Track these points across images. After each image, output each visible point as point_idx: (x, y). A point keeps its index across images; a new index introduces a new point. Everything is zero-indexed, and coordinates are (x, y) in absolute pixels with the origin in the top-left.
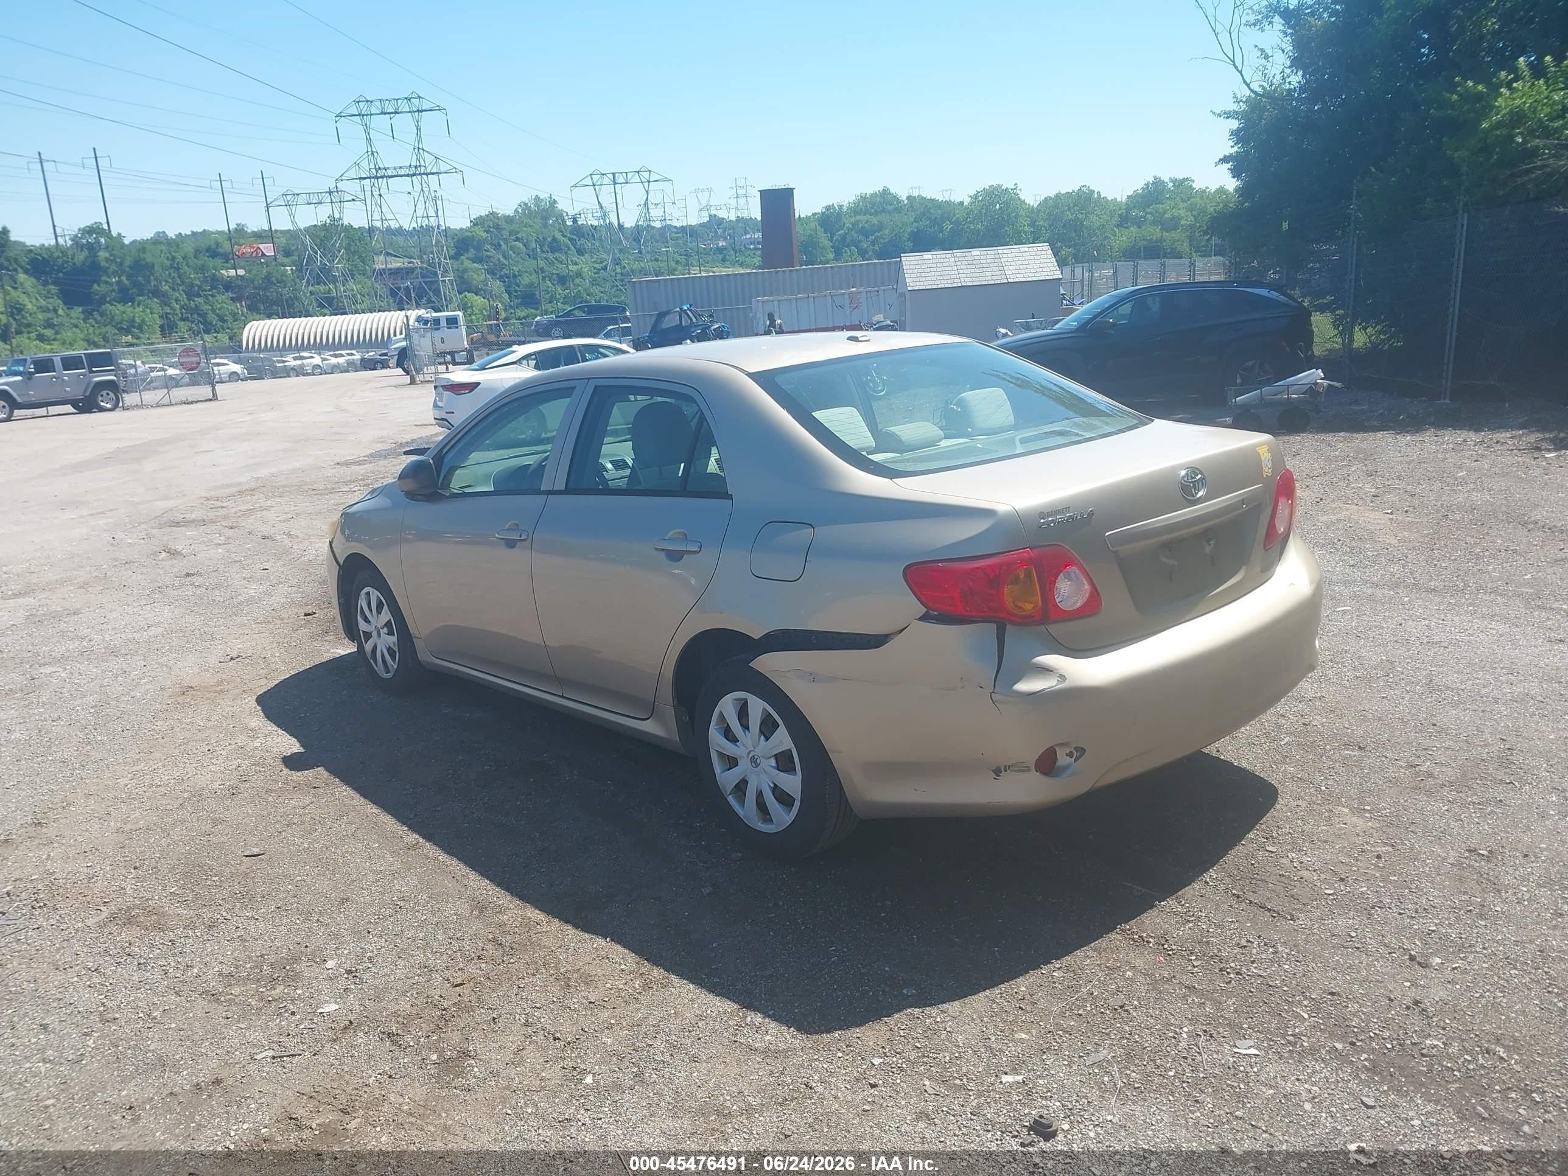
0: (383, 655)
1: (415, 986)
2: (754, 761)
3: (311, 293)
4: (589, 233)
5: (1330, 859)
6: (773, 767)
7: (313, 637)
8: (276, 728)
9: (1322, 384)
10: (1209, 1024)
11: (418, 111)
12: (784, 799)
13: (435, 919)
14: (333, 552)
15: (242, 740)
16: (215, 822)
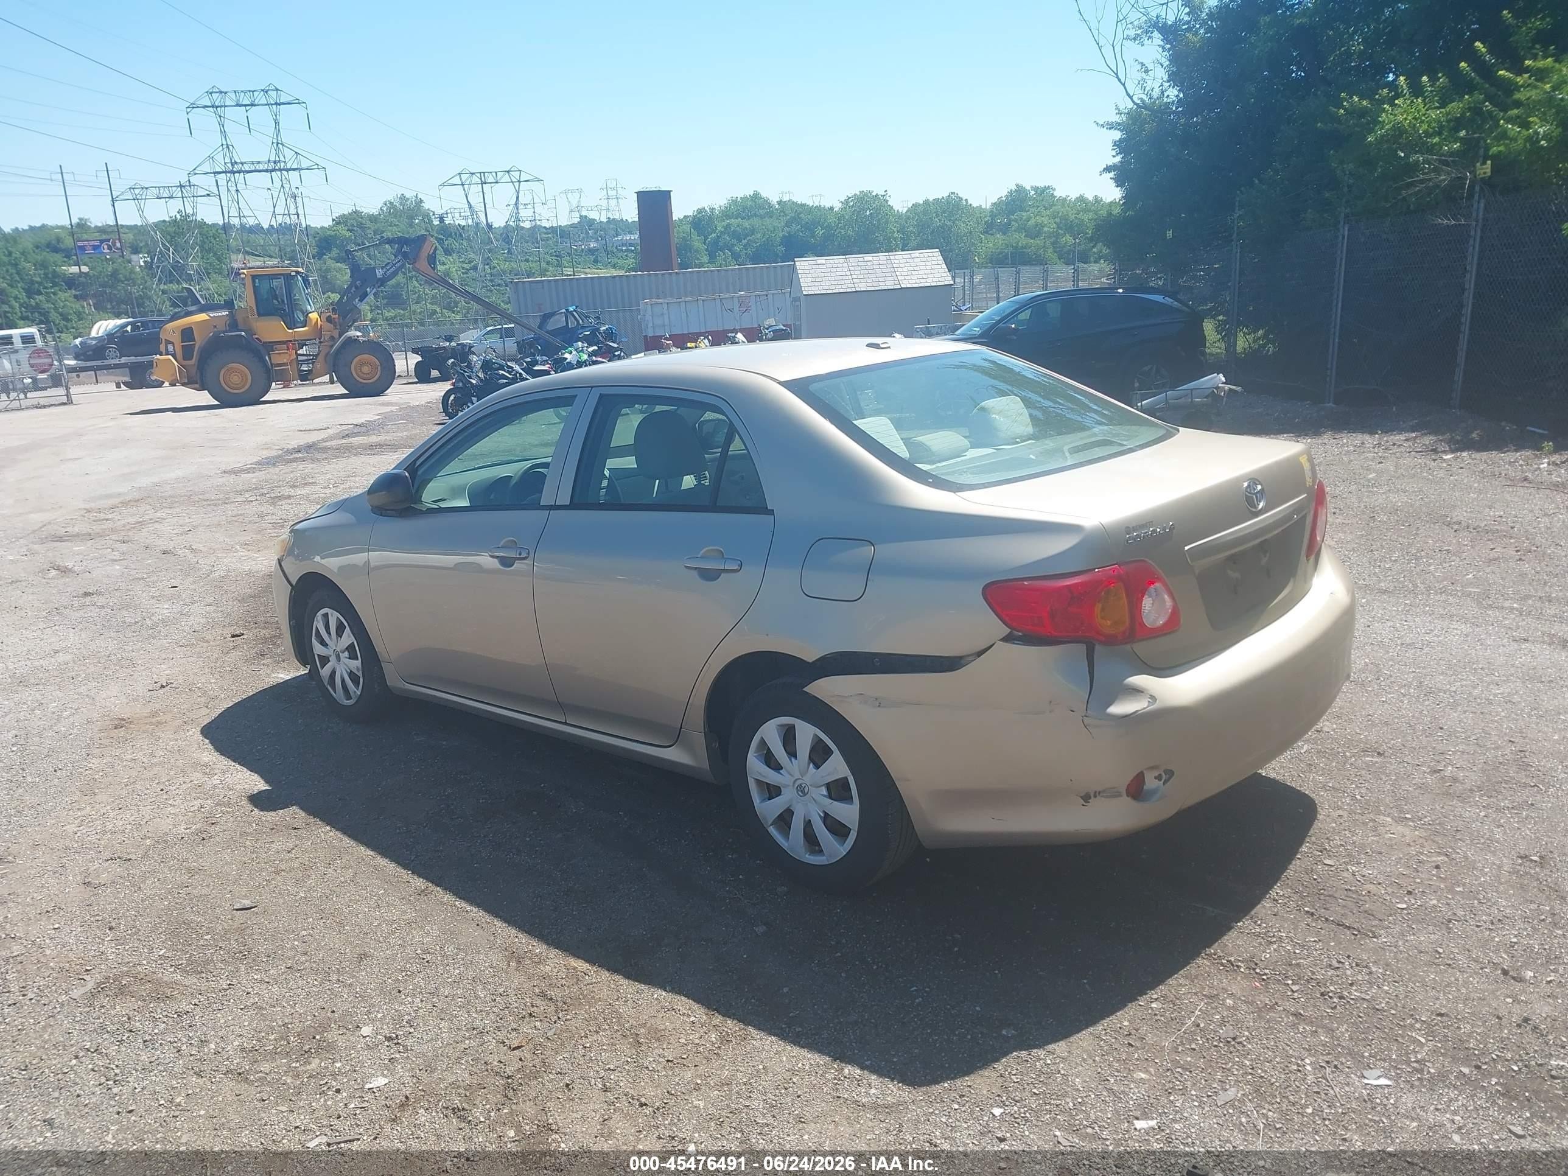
0: (343, 681)
1: (467, 1051)
2: (802, 790)
3: (164, 292)
4: (458, 232)
5: (1391, 872)
6: (825, 796)
7: (249, 661)
8: (233, 764)
9: (1224, 388)
10: (1329, 1054)
11: (276, 104)
12: (838, 829)
13: (470, 974)
14: (283, 571)
15: (197, 777)
16: (191, 872)
